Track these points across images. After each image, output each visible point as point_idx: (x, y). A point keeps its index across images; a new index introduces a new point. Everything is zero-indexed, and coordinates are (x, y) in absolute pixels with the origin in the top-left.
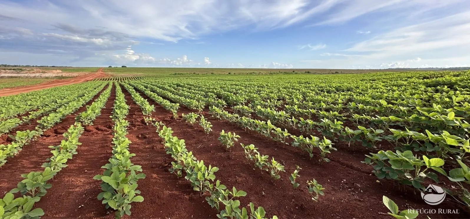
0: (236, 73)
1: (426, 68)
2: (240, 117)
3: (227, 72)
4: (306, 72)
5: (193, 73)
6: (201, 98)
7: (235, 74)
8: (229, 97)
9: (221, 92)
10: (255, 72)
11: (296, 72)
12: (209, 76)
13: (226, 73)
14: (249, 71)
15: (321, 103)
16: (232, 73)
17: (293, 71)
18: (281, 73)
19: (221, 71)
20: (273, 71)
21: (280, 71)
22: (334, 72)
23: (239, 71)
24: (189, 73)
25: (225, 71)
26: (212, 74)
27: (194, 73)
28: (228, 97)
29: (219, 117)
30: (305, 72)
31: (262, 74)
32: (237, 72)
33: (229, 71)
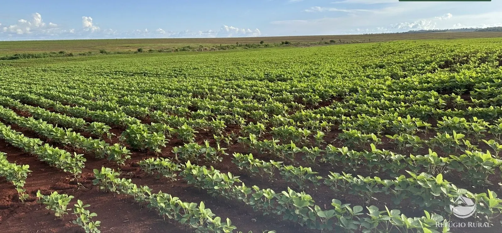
0: (153, 49)
1: (458, 30)
2: (154, 195)
3: (133, 47)
4: (283, 43)
5: (57, 52)
6: (77, 137)
7: (150, 50)
8: (135, 134)
9: (119, 116)
10: (192, 45)
11: (266, 44)
12: (96, 58)
13: (132, 50)
14: (179, 44)
15: (290, 143)
16: (146, 49)
17: (262, 43)
18: (240, 46)
19: (121, 46)
20: (226, 43)
21: (237, 43)
22: (328, 41)
23: (159, 44)
24: (48, 52)
25: (130, 45)
26: (102, 52)
27: (61, 52)
28: (132, 134)
29: (113, 189)
30: (281, 43)
31: (206, 49)
32: (154, 47)
33: (139, 46)
